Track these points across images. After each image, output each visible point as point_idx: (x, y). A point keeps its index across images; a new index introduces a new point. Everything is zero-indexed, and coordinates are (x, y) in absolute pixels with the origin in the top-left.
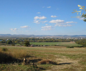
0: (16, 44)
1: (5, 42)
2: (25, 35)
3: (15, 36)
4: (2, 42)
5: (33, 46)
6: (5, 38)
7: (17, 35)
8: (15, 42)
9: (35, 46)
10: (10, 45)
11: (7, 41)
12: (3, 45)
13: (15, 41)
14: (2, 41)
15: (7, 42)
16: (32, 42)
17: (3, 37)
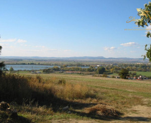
0: (112, 73)
1: (93, 70)
2: (129, 59)
3: (111, 60)
4: (89, 70)
5: (142, 79)
6: (94, 63)
7: (114, 58)
8: (111, 70)
9: (145, 79)
10: (102, 75)
11: (96, 68)
12: (91, 74)
13: (111, 68)
14: (89, 67)
15: (96, 70)
16: (141, 71)
17: (91, 61)
